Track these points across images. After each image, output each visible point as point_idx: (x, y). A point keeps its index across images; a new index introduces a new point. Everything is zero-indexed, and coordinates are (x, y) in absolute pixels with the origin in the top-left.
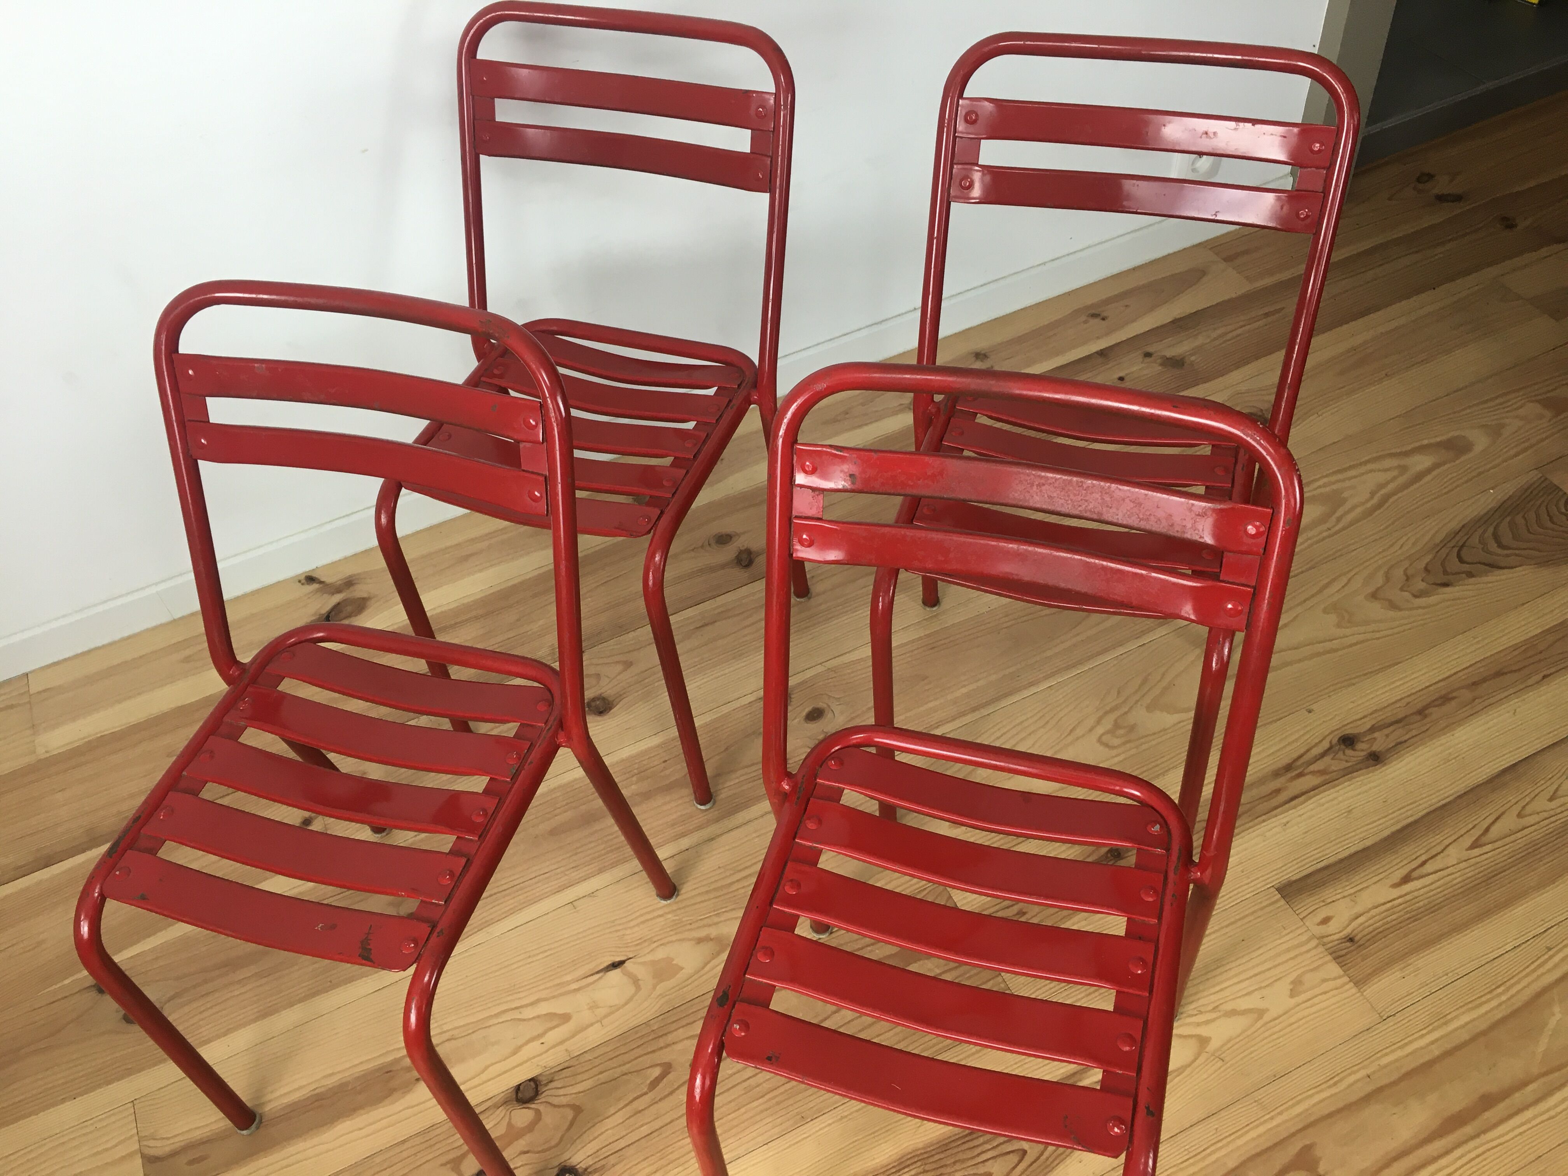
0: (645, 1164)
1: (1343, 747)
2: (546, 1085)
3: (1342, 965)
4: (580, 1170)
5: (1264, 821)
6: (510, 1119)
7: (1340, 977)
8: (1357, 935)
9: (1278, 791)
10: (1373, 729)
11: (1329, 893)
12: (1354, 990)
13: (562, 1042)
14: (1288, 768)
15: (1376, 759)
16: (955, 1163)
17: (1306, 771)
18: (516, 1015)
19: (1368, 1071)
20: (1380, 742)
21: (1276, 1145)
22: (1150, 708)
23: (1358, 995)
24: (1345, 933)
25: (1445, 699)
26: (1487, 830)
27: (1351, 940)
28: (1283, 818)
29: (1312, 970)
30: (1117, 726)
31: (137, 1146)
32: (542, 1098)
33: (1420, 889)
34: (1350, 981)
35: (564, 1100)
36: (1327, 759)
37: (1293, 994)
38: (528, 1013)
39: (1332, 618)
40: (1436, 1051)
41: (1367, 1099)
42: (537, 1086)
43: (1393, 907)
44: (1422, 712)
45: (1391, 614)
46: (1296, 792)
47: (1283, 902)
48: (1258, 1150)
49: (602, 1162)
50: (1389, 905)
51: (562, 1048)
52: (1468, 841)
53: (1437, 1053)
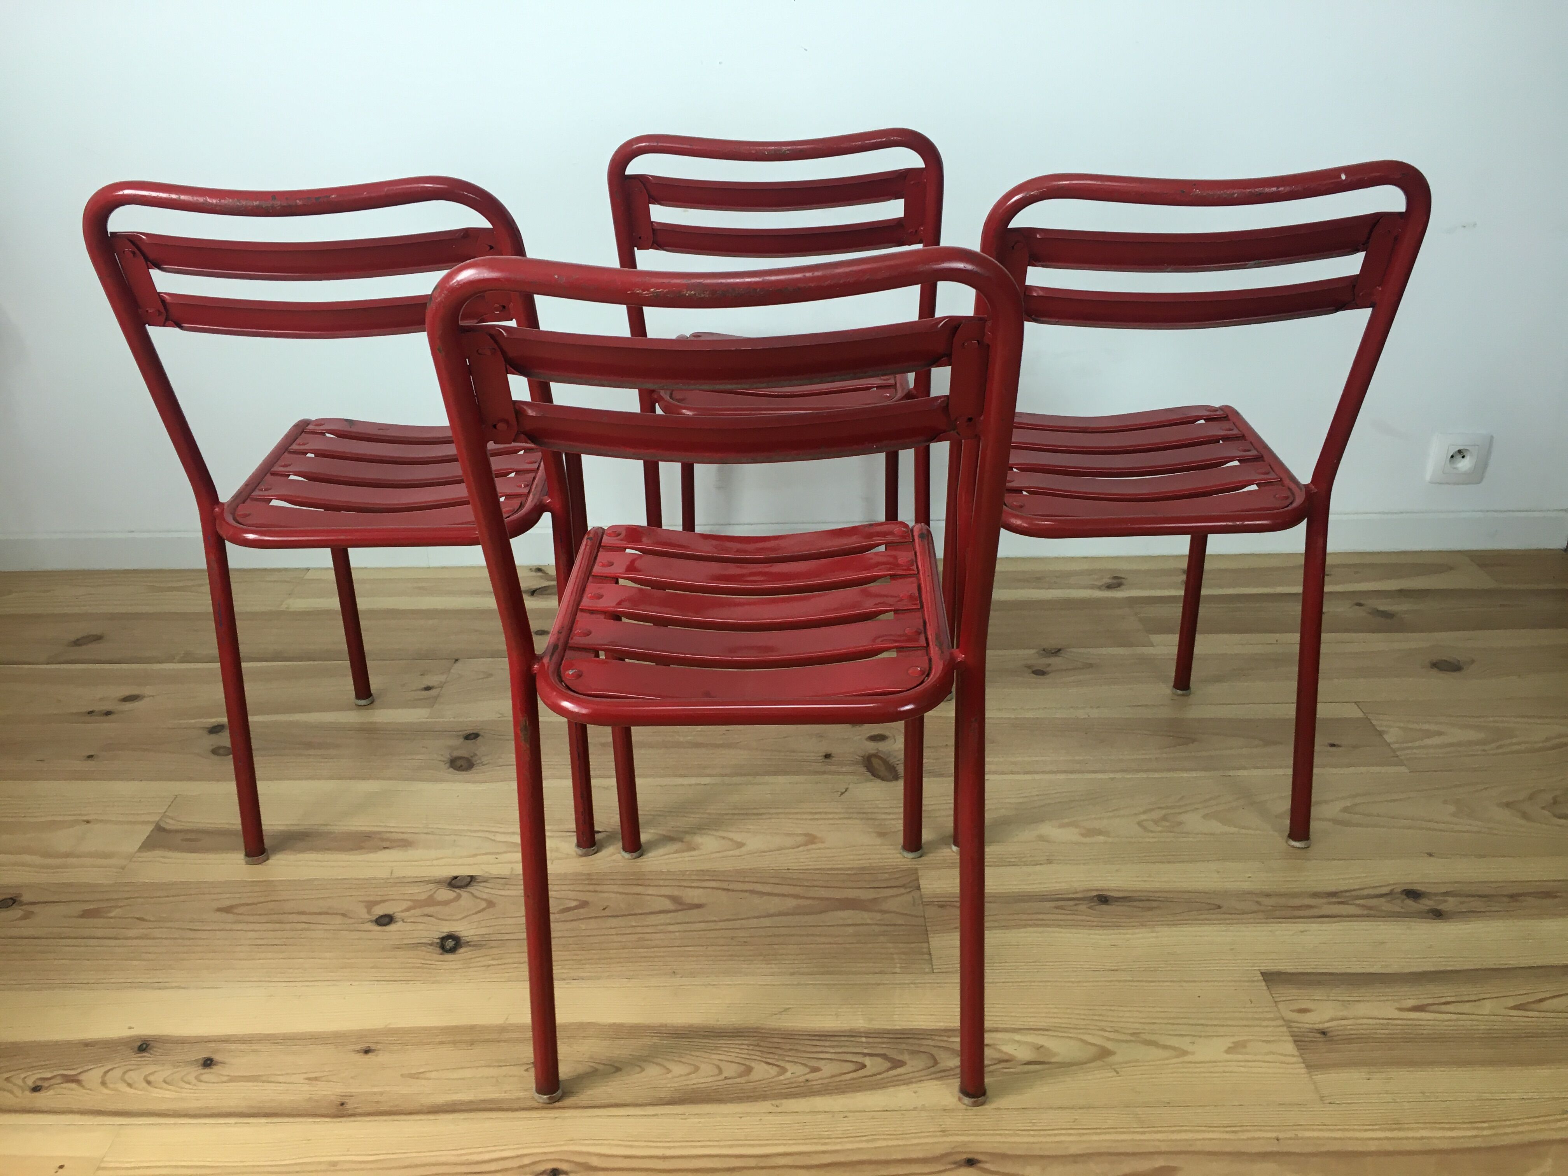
0: (517, 955)
1: (1405, 897)
2: (479, 882)
3: (1299, 1048)
4: (462, 941)
5: (1279, 922)
6: (434, 893)
7: (1294, 1056)
8: (1332, 1031)
9: (1310, 907)
10: (1446, 894)
11: (1318, 993)
12: (1304, 1071)
13: (511, 863)
14: (1334, 894)
15: (1438, 915)
16: (791, 1050)
17: (1350, 902)
18: (491, 836)
19: (1281, 1135)
20: (1450, 904)
21: (1134, 1154)
22: (1205, 817)
23: (1306, 1075)
24: (1321, 1026)
25: (1548, 895)
26: (1541, 1000)
27: (1324, 1033)
28: (1301, 927)
29: (1263, 1041)
30: (1164, 818)
31: (157, 819)
32: (470, 889)
33: (1430, 1020)
34: (1303, 1063)
35: (485, 896)
36: (1383, 900)
37: (1229, 1051)
38: (499, 838)
39: (1452, 809)
40: (1373, 1147)
41: (1265, 1156)
42: (471, 881)
43: (1388, 1024)
44: (1513, 897)
45: (1523, 822)
46: (1329, 913)
47: (1264, 984)
48: (1111, 1150)
49: (484, 943)
50: (1385, 1021)
51: (510, 866)
52: (1512, 1002)
53: (1373, 1149)
